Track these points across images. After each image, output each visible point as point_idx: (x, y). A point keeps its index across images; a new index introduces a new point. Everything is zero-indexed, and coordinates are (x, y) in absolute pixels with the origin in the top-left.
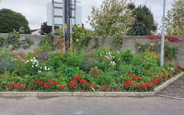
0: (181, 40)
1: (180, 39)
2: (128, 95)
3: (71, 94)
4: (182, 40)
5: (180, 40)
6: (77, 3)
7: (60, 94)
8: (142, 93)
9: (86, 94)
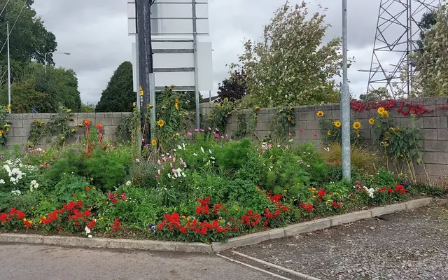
0: (431, 109)
1: (427, 108)
2: (157, 248)
3: (39, 241)
4: (433, 111)
5: (426, 111)
6: (197, 36)
7: (21, 238)
8: (191, 246)
9: (70, 241)
